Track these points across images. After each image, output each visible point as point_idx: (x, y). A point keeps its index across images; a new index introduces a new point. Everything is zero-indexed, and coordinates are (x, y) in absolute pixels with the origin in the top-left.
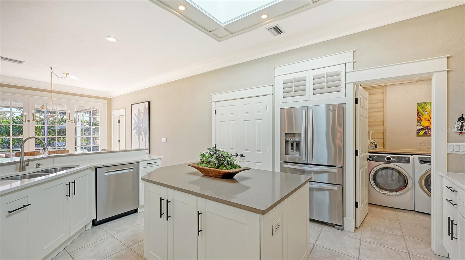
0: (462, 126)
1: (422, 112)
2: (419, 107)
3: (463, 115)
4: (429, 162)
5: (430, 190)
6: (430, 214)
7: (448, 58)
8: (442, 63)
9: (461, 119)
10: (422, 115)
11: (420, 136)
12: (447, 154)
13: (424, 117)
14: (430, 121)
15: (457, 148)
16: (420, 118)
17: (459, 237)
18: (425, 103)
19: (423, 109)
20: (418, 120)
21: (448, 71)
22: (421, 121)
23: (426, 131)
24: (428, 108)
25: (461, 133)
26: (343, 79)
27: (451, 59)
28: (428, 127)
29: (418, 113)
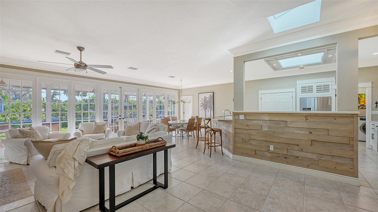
0: (377, 106)
1: (361, 98)
2: (359, 96)
3: (377, 102)
4: (365, 120)
5: (365, 132)
6: (365, 141)
7: (372, 83)
8: (370, 84)
9: (376, 103)
10: (361, 99)
11: (360, 109)
12: (372, 115)
13: (362, 100)
14: (364, 102)
15: (375, 112)
16: (359, 101)
17: (375, 139)
18: (362, 94)
19: (361, 97)
20: (359, 102)
21: (372, 87)
22: (360, 102)
23: (363, 107)
24: (363, 96)
25: (376, 108)
26: (330, 87)
27: (373, 83)
28: (363, 105)
29: (359, 99)
